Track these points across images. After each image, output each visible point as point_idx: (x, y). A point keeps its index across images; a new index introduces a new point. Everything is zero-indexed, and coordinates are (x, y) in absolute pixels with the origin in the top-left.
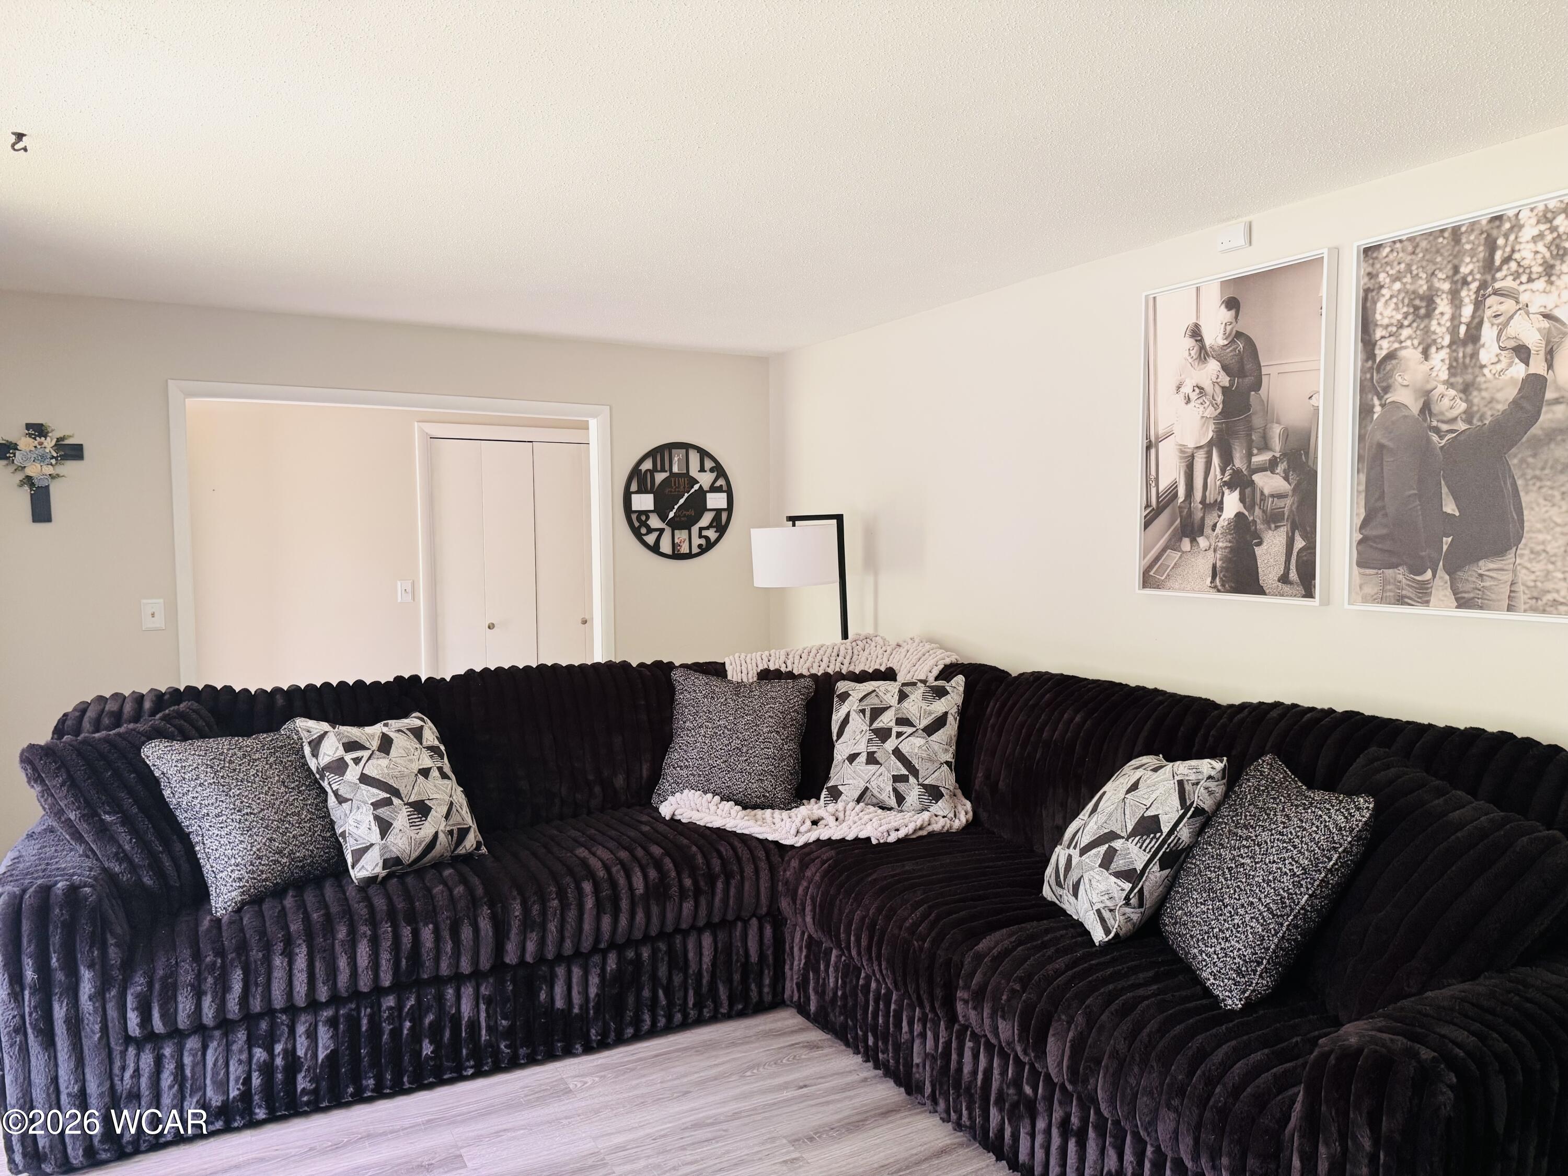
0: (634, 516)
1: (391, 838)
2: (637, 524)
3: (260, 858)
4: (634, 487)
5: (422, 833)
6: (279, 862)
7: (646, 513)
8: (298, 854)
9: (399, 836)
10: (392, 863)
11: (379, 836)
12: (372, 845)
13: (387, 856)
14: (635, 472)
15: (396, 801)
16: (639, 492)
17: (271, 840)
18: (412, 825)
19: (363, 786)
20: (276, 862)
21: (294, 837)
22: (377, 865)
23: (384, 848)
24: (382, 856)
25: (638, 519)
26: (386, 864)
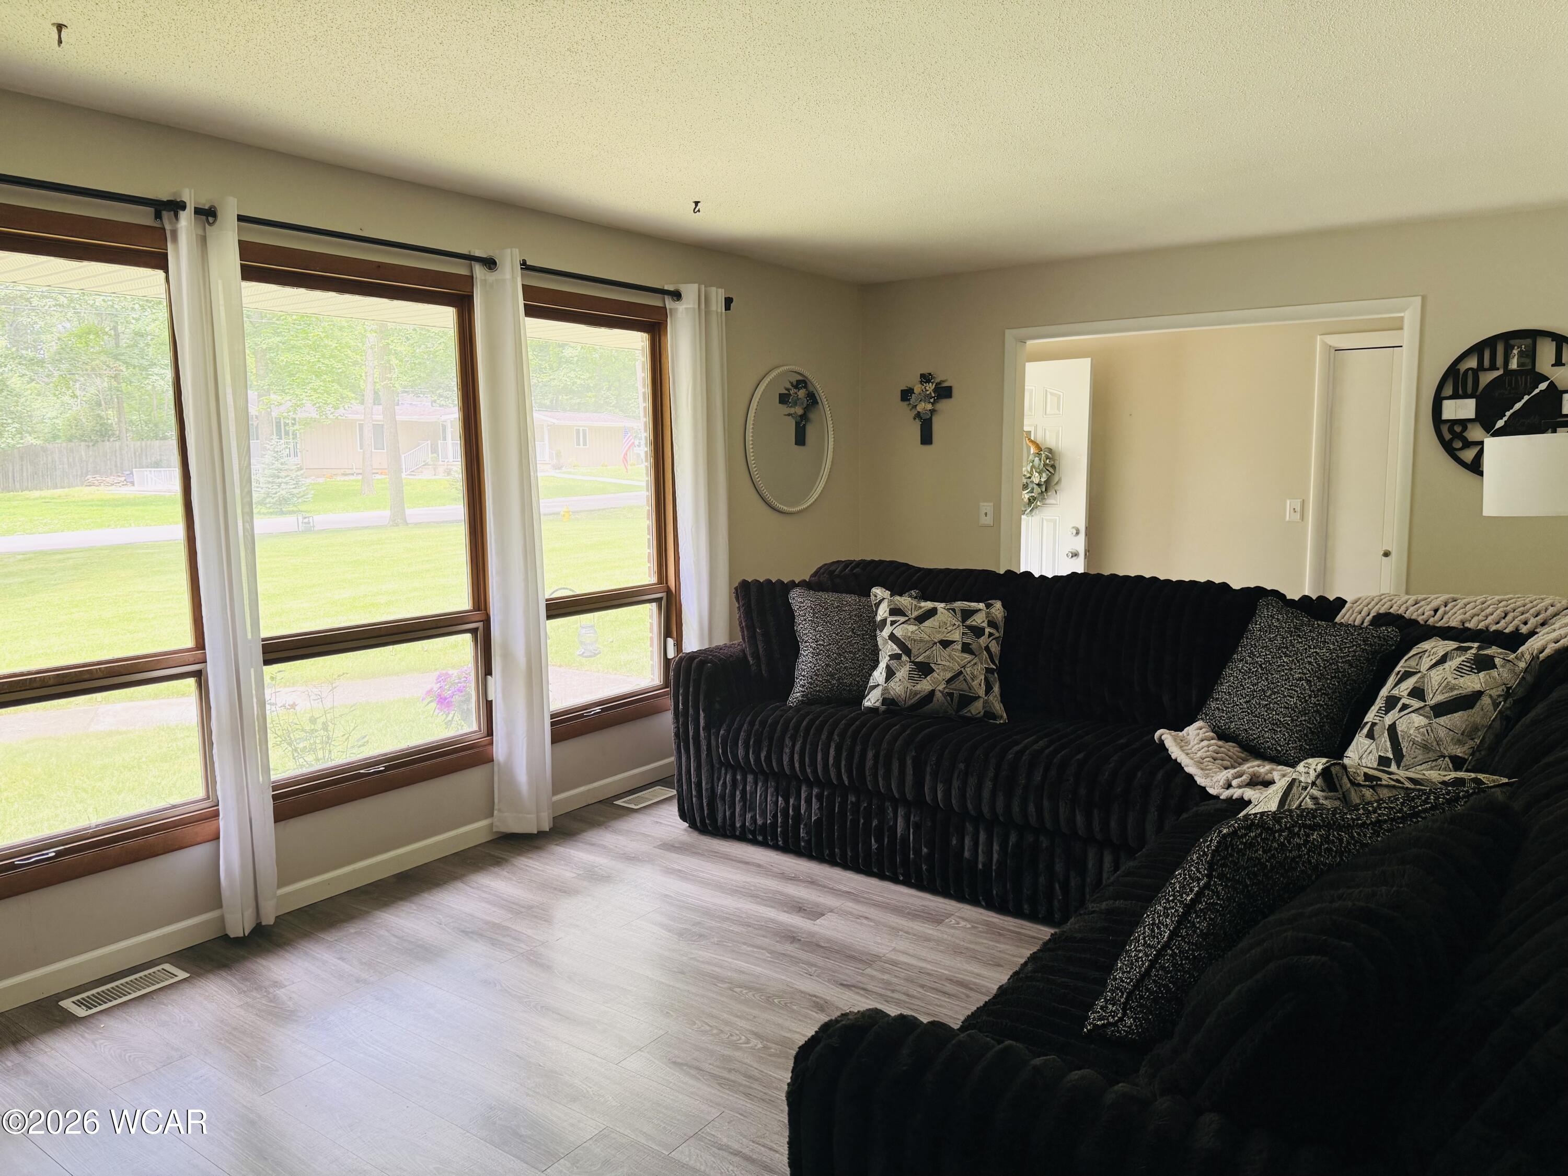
0: (1445, 429)
1: (892, 684)
2: (1448, 436)
3: (816, 675)
4: (1448, 391)
5: (918, 687)
6: (830, 682)
7: (1464, 423)
8: (845, 681)
9: (898, 684)
10: (887, 701)
11: (884, 680)
12: (878, 685)
13: (886, 696)
14: (1452, 372)
15: (904, 658)
16: (1455, 396)
17: (827, 665)
18: (910, 678)
19: (890, 642)
20: (827, 681)
21: (845, 668)
22: (878, 700)
23: (885, 690)
24: (882, 694)
25: (1451, 430)
26: (885, 701)
